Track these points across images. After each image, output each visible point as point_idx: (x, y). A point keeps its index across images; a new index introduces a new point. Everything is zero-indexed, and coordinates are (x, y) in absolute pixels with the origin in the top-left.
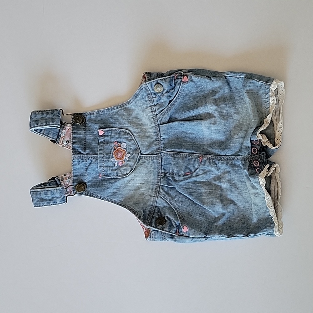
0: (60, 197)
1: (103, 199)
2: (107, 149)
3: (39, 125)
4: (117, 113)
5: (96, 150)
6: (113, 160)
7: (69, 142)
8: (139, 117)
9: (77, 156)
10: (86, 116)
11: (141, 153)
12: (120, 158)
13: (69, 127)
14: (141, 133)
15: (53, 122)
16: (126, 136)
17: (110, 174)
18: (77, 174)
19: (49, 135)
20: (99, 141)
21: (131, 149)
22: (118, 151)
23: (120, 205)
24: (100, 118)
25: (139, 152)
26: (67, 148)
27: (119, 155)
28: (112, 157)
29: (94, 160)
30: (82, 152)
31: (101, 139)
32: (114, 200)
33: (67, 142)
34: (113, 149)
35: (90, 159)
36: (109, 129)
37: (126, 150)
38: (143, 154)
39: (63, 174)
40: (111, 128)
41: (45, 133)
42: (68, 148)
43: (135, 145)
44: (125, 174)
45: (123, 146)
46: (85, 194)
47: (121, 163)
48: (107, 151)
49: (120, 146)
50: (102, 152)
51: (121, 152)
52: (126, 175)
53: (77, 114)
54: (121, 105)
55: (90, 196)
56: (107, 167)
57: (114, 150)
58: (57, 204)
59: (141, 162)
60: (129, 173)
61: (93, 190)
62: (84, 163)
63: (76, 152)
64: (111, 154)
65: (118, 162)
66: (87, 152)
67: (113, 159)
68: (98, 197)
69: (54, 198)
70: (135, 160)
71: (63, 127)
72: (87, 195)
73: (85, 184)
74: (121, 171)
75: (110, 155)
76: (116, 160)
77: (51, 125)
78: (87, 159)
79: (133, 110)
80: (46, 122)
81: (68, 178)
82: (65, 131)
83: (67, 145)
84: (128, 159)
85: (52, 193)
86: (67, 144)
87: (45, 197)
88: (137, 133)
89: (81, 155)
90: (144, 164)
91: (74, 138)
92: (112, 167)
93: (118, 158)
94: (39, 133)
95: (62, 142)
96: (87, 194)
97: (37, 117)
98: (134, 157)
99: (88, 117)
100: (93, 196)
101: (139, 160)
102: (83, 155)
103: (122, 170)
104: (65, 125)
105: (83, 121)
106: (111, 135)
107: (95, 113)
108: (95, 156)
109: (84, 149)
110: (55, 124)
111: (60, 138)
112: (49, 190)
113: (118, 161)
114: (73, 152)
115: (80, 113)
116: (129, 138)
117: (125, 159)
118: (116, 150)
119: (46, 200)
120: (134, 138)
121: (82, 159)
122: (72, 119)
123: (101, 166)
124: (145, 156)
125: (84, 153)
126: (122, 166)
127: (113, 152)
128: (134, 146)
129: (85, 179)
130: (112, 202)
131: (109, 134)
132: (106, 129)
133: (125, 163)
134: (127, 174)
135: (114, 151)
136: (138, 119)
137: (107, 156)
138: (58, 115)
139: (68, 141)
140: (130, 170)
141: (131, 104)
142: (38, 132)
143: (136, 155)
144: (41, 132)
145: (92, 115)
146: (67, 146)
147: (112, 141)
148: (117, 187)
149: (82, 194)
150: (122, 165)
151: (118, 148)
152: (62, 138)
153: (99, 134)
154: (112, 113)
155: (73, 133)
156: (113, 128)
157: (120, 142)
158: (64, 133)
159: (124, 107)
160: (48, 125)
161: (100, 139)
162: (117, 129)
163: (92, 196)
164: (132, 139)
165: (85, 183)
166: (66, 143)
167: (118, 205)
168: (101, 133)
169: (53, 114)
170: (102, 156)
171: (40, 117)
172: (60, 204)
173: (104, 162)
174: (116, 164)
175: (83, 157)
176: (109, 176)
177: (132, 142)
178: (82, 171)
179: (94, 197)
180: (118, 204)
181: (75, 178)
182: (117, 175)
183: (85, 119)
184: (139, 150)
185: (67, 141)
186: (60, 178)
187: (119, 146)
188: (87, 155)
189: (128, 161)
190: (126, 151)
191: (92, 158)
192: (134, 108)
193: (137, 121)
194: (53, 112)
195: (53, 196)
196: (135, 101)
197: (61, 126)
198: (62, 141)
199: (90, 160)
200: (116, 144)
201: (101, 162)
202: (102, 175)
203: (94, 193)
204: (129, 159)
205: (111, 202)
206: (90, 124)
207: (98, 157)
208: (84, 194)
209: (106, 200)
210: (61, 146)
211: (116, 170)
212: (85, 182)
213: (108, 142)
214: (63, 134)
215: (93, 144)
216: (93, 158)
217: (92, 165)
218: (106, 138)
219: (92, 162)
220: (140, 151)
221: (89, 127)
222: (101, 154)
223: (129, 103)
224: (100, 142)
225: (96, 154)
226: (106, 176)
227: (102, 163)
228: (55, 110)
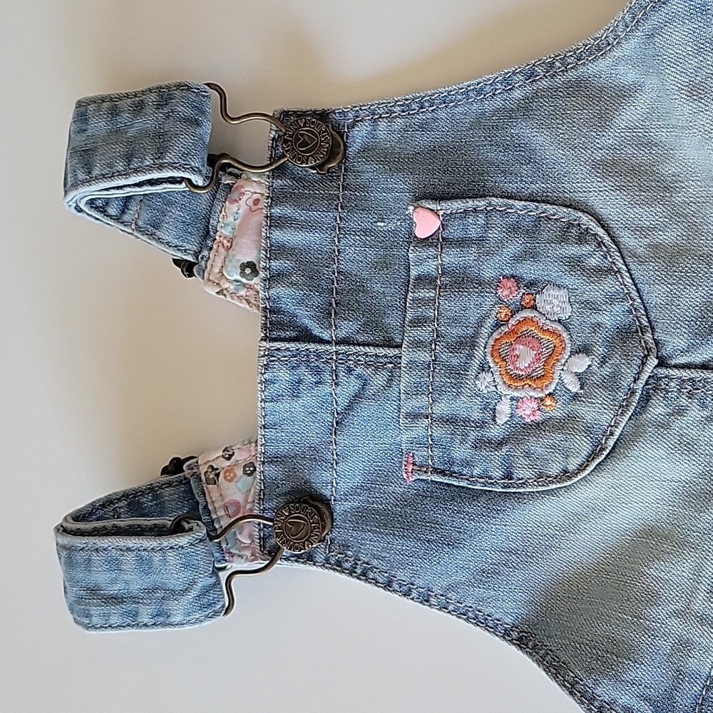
0: (185, 591)
1: (425, 600)
2: (455, 321)
3: (96, 172)
4: (527, 109)
5: (392, 320)
6: (484, 383)
7: (255, 272)
8: (662, 136)
9: (287, 349)
10: (353, 125)
11: (664, 352)
12: (529, 377)
13: (254, 188)
14: (670, 236)
15: (161, 152)
16: (574, 250)
17: (467, 463)
18: (284, 448)
19: (158, 233)
20: (414, 273)
21: (599, 325)
22: (518, 335)
23: (521, 643)
24: (423, 139)
25: (649, 350)
26: (244, 305)
27: (525, 358)
28: (484, 368)
29: (379, 380)
30: (317, 331)
31: (425, 263)
32: (487, 611)
33: (248, 271)
34: (490, 322)
35: (359, 370)
36: (470, 204)
37: (567, 329)
38: (673, 362)
39: (216, 450)
40: (484, 196)
41: (140, 223)
42: (248, 302)
43: (627, 304)
44: (554, 469)
45: (548, 308)
46: (327, 560)
47: (535, 405)
48: (456, 331)
49: (534, 308)
50: (424, 333)
51: (539, 340)
52: (557, 479)
53: (300, 114)
54: (552, 65)
55: (351, 573)
56: (450, 421)
57: (498, 325)
58: (171, 624)
59: (658, 409)
60: (581, 468)
61: (370, 545)
62: (327, 389)
63: (280, 325)
64: (479, 353)
65: (512, 399)
66: (346, 328)
67: (488, 378)
68: (395, 586)
69: (155, 590)
70: (621, 396)
71: (230, 187)
72: (338, 566)
73: (324, 510)
74: (528, 455)
75: (471, 356)
76: (502, 389)
77: (150, 169)
78: (341, 368)
79: (623, 94)
80: (129, 158)
81: (240, 472)
82: (234, 208)
83: (244, 285)
84: (575, 388)
85: (144, 564)
86: (244, 280)
87: (114, 581)
88: (640, 230)
89: (312, 347)
90: (678, 424)
91: (275, 251)
92: (482, 425)
93: (518, 378)
94: (118, 219)
95: (221, 272)
96: (339, 563)
97: (89, 133)
98: (614, 377)
99: (359, 136)
100: (371, 575)
101: (646, 399)
102: (321, 348)
103: (537, 446)
104: (237, 177)
105: (331, 155)
106: (481, 241)
107: (397, 109)
108: (385, 356)
109: (327, 314)
110: (173, 166)
111: (211, 249)
112: (128, 549)
113: (516, 394)
114: (264, 327)
115: (319, 108)
116: (593, 262)
117: (561, 383)
118: (505, 329)
119: (116, 600)
120: (620, 265)
121: (317, 371)
122: (273, 139)
123: (415, 416)
124: (685, 374)
125: (326, 336)
126: (537, 426)
127: (491, 342)
128: (618, 308)
129: (325, 481)
130: (477, 621)
131: (473, 233)
132: (457, 205)
133: (555, 410)
134: (566, 474)
135: (496, 335)
136: (651, 144)
137: (455, 362)
138: (188, 112)
139: (251, 265)
140: (584, 454)
141: (617, 53)
142: (110, 216)
143: (629, 365)
144: (126, 218)
145: (383, 124)
146: (243, 292)
147: (488, 273)
148: (500, 541)
149: (310, 559)
150: (538, 417)
151: (519, 316)
152: (221, 250)
153: (411, 233)
154: (498, 110)
155: (275, 222)
156: (494, 200)
157: (531, 284)
158: (231, 219)
159: (571, 75)
160: (136, 171)
161: (420, 262)
162: (518, 204)
163: (364, 576)
164: (609, 271)
165: (326, 502)
166: (239, 278)
167: (505, 643)
168: (426, 223)
169: (166, 110)
170: (425, 356)
171: (104, 133)
172: (187, 627)
173: (435, 393)
174: (504, 409)
175: (319, 356)
176: (460, 476)
177: (610, 285)
178: (314, 433)
179: (376, 583)
180: (506, 635)
181: (271, 471)
182: (508, 476)
183: (346, 147)
184: (648, 336)
185: (244, 266)
186: (203, 469)
187: (523, 308)
188: (343, 348)
189: (575, 397)
190: (565, 335)
191: (367, 365)
192: (629, 75)
193: (643, 156)
194: (164, 95)
195: (148, 582)
196: (647, 27)
197: (214, 181)
198: (220, 265)
199: (359, 377)
200: (510, 293)
201: (417, 390)
202: (420, 468)
203: (375, 562)
204: (582, 388)
205: (467, 620)
206: (367, 171)
207: (404, 361)
208: (320, 558)
209: (443, 608)
210: (212, 291)
211: (501, 443)
212: (328, 493)
213: (460, 281)
214: (226, 225)
215: (378, 287)
216: (377, 368)
217: (367, 409)
218: (451, 257)
219: (370, 391)
220: (657, 342)
221: (364, 188)
222: (418, 344)
223: (600, 49)
224: (419, 278)
225: (389, 344)
226: (443, 473)
227: (424, 400)
228: (179, 86)
